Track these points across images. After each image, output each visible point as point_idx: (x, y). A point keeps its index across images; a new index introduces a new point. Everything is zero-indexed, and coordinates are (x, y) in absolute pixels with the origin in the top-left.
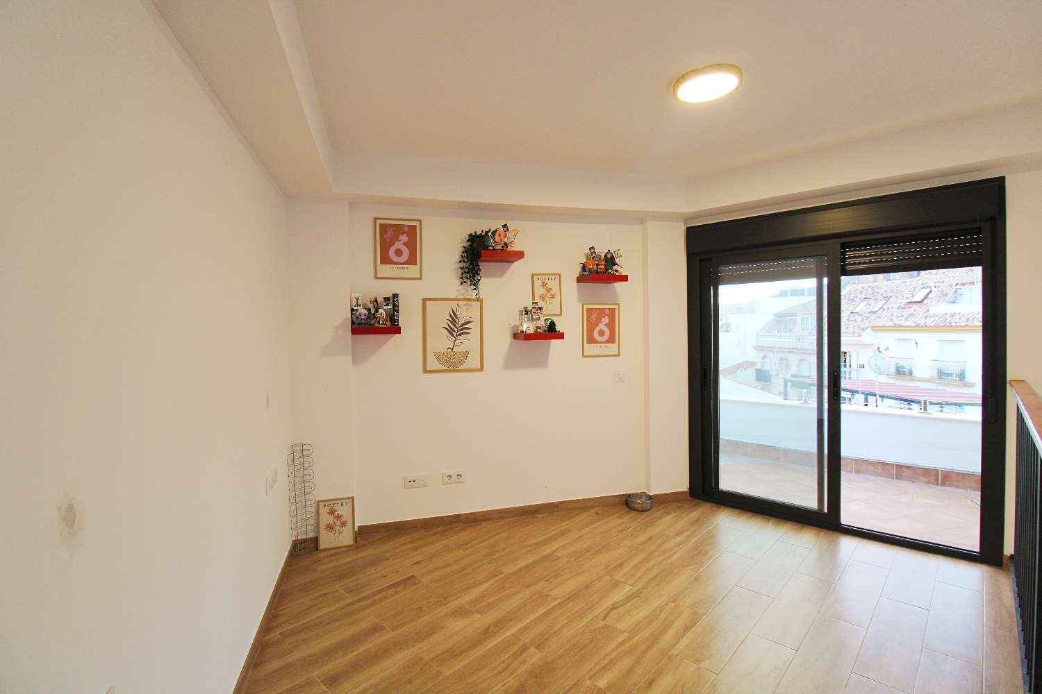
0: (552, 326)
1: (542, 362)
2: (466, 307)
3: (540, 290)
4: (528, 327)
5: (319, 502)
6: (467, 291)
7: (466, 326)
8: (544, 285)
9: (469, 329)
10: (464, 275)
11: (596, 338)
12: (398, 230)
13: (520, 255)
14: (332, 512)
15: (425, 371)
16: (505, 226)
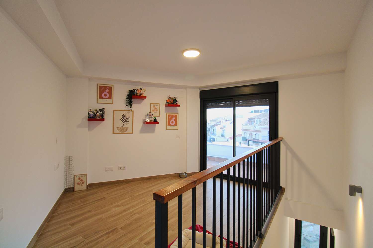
0: (155, 120)
1: (153, 131)
2: (128, 113)
3: (152, 109)
4: (148, 120)
5: (75, 175)
6: (128, 108)
7: (127, 119)
8: (154, 107)
9: (128, 120)
10: (127, 103)
11: (171, 124)
12: (105, 88)
13: (145, 97)
14: (79, 179)
15: (113, 133)
16: (141, 88)
